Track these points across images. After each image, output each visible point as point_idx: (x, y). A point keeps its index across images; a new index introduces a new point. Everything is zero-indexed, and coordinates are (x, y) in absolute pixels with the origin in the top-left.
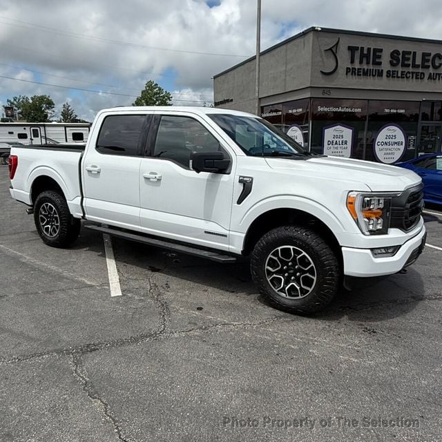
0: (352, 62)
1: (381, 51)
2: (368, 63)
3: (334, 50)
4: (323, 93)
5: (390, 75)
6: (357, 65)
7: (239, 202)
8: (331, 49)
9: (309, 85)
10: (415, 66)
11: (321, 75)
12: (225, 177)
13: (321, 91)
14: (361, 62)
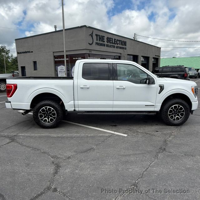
0: (97, 40)
1: (104, 37)
2: (101, 41)
3: (92, 35)
4: (90, 52)
5: (107, 46)
6: (98, 42)
7: (159, 93)
8: (91, 35)
9: (85, 48)
10: (113, 43)
11: (89, 45)
12: (153, 85)
13: (89, 51)
14: (99, 41)
